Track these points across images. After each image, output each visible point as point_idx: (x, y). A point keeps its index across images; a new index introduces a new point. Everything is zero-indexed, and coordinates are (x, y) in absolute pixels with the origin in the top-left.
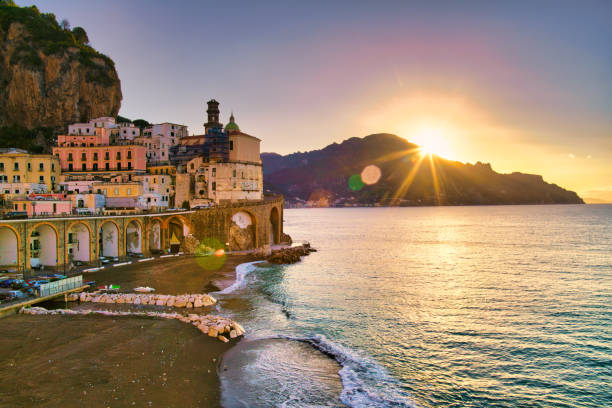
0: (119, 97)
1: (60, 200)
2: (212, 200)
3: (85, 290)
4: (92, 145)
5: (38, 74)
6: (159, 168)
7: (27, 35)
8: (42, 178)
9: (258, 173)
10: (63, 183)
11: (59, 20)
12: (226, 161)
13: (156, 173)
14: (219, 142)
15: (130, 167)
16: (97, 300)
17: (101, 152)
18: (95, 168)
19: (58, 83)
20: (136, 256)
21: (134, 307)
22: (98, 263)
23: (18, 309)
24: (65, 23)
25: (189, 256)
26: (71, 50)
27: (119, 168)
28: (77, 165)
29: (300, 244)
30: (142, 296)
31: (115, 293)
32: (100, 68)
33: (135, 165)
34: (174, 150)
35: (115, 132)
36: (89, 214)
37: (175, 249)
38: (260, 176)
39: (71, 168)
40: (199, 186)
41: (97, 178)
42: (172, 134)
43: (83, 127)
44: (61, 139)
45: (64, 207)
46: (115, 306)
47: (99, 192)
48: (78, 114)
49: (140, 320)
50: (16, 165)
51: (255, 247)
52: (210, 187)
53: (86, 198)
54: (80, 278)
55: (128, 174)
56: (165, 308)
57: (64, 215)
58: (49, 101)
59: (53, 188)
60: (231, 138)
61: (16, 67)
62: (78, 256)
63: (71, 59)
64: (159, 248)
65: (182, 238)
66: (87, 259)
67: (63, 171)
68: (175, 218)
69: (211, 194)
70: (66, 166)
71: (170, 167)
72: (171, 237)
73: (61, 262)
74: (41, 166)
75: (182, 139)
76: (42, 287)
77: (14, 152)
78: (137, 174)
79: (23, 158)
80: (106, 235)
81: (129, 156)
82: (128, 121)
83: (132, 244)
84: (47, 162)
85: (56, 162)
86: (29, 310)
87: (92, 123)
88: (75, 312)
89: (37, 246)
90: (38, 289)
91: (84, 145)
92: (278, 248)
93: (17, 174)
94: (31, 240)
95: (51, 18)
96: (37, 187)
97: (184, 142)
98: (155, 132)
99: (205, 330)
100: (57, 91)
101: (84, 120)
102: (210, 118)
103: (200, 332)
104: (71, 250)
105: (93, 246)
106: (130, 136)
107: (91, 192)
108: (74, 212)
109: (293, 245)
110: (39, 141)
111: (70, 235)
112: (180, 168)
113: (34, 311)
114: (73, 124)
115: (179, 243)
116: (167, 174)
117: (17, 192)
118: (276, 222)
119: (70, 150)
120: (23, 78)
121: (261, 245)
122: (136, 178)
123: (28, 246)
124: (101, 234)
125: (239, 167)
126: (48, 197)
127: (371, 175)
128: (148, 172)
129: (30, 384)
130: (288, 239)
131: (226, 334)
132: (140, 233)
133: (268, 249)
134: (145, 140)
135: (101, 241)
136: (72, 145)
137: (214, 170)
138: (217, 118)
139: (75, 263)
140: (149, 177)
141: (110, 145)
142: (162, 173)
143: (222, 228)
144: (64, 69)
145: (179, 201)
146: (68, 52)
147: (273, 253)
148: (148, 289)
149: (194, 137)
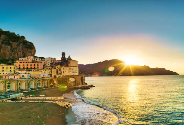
0: (35, 52)
1: (16, 75)
2: (63, 75)
3: (24, 96)
4: (26, 63)
5: (10, 46)
7: (6, 37)
8: (11, 70)
9: (77, 69)
10: (17, 71)
11: (16, 34)
12: (67, 66)
13: (46, 69)
14: (65, 61)
15: (38, 68)
16: (27, 98)
17: (29, 64)
18: (27, 68)
19: (16, 48)
20: (40, 88)
21: (39, 100)
22: (28, 90)
23: (3, 101)
24: (18, 35)
25: (56, 88)
26: (20, 41)
27: (35, 68)
28: (22, 67)
29: (90, 85)
30: (41, 97)
31: (33, 97)
32: (29, 45)
33: (40, 67)
34: (52, 64)
35: (33, 60)
36: (25, 78)
37: (52, 86)
38: (78, 70)
39: (20, 68)
40: (59, 72)
41: (28, 70)
42: (51, 60)
43: (24, 59)
44: (17, 61)
45: (17, 77)
46: (33, 100)
47: (28, 73)
48: (22, 56)
49: (41, 103)
50: (3, 67)
51: (76, 85)
52: (63, 72)
53: (24, 75)
54: (22, 93)
55: (38, 69)
56: (49, 100)
57: (17, 79)
58: (13, 53)
59: (14, 73)
60: (69, 61)
61: (3, 45)
62: (22, 88)
63: (20, 43)
64: (47, 86)
65: (54, 84)
66: (24, 89)
67: (17, 69)
68: (52, 79)
69: (63, 74)
70: (18, 67)
71: (50, 68)
72: (51, 83)
73: (16, 90)
75: (54, 61)
76: (10, 96)
77: (2, 64)
78: (40, 69)
79: (5, 66)
80: (30, 83)
81: (38, 65)
82: (37, 57)
83: (39, 85)
84: (12, 67)
85: (15, 67)
86: (6, 101)
87: (26, 58)
88: (20, 101)
90: (9, 96)
91: (24, 63)
92: (83, 86)
93: (3, 69)
94: (8, 85)
95: (14, 34)
96: (9, 72)
97: (54, 62)
98: (46, 60)
99: (61, 105)
100: (16, 50)
101: (24, 57)
102: (62, 56)
103: (59, 105)
104: (19, 87)
105: (26, 86)
106: (38, 60)
107: (26, 73)
108: (21, 78)
109: (88, 85)
110: (10, 62)
111: (19, 84)
112: (53, 68)
113: (8, 101)
114: (21, 58)
115: (53, 85)
117: (3, 74)
118: (82, 80)
119: (19, 64)
120: (5, 47)
121: (78, 85)
122: (40, 70)
123: (6, 86)
124: (29, 83)
125: (71, 68)
126: (13, 75)
127: (111, 69)
128: (44, 69)
129: (6, 118)
130: (86, 84)
131: (67, 106)
132: (41, 83)
133: (80, 86)
134: (43, 61)
135: (29, 85)
136: (20, 63)
137: (64, 68)
138: (65, 56)
139: (21, 90)
140: (44, 70)
141: (32, 62)
142: (48, 69)
143: (66, 81)
144: (18, 45)
145: (53, 75)
146: (19, 41)
147: (81, 87)
148: (43, 96)
149: (58, 61)
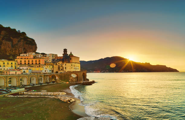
0: (36, 48)
1: (18, 71)
2: (65, 71)
3: (25, 91)
4: (28, 59)
5: (11, 42)
6: (49, 64)
7: (7, 33)
8: (12, 66)
10: (18, 67)
11: (17, 30)
12: (69, 62)
13: (48, 65)
14: (67, 58)
16: (29, 93)
17: (31, 61)
18: (29, 64)
19: (17, 44)
20: (42, 84)
21: (41, 95)
22: (29, 85)
23: (4, 96)
24: (19, 31)
25: (57, 83)
26: (21, 37)
27: (36, 64)
28: (23, 63)
29: (92, 81)
30: (43, 93)
31: (35, 92)
32: (30, 41)
33: (41, 63)
34: (53, 60)
35: (35, 56)
36: (27, 74)
37: (53, 82)
38: (80, 66)
39: (21, 64)
40: (61, 68)
41: (29, 66)
42: (53, 56)
43: (25, 55)
44: (18, 57)
46: (35, 95)
47: (30, 69)
48: (23, 51)
49: (43, 98)
50: (4, 63)
51: (78, 81)
52: (64, 68)
53: (26, 71)
54: (24, 89)
55: (39, 65)
56: (50, 95)
57: (19, 74)
58: (14, 49)
59: (15, 68)
60: (71, 57)
61: (4, 41)
63: (21, 39)
64: (49, 82)
65: (56, 79)
66: (26, 84)
67: (18, 64)
68: (53, 75)
69: (64, 70)
70: (19, 63)
71: (52, 64)
72: (52, 79)
73: (18, 85)
74: (12, 63)
76: (12, 91)
77: (3, 60)
78: (42, 65)
79: (6, 62)
81: (39, 61)
82: (39, 53)
83: (40, 81)
84: (13, 62)
85: (16, 63)
86: (8, 96)
87: (28, 54)
88: (22, 96)
89: (10, 81)
90: (11, 91)
91: (25, 59)
92: (85, 82)
93: (4, 65)
94: (9, 80)
95: (15, 30)
96: (10, 68)
97: (56, 58)
98: (47, 56)
99: (63, 100)
100: (16, 46)
101: (25, 53)
102: (64, 53)
103: (61, 101)
105: (28, 82)
106: (39, 56)
107: (27, 69)
108: (22, 73)
109: (89, 81)
110: (11, 58)
111: (21, 79)
112: (55, 64)
113: (9, 96)
114: (21, 54)
115: (55, 81)
116: (51, 65)
117: (4, 69)
118: (84, 76)
119: (21, 60)
120: (6, 43)
121: (80, 81)
122: (41, 66)
123: (8, 82)
124: (30, 79)
125: (73, 64)
126: (14, 70)
127: (113, 65)
128: (45, 65)
129: (8, 113)
131: (69, 101)
132: (43, 78)
133: (82, 82)
134: (44, 57)
135: (30, 80)
136: (21, 58)
137: (65, 64)
138: (66, 53)
139: (22, 85)
141: (33, 58)
142: (49, 65)
143: (68, 77)
144: (19, 41)
145: (55, 71)
146: (20, 38)
147: (83, 83)
148: (45, 91)
149: (59, 57)
